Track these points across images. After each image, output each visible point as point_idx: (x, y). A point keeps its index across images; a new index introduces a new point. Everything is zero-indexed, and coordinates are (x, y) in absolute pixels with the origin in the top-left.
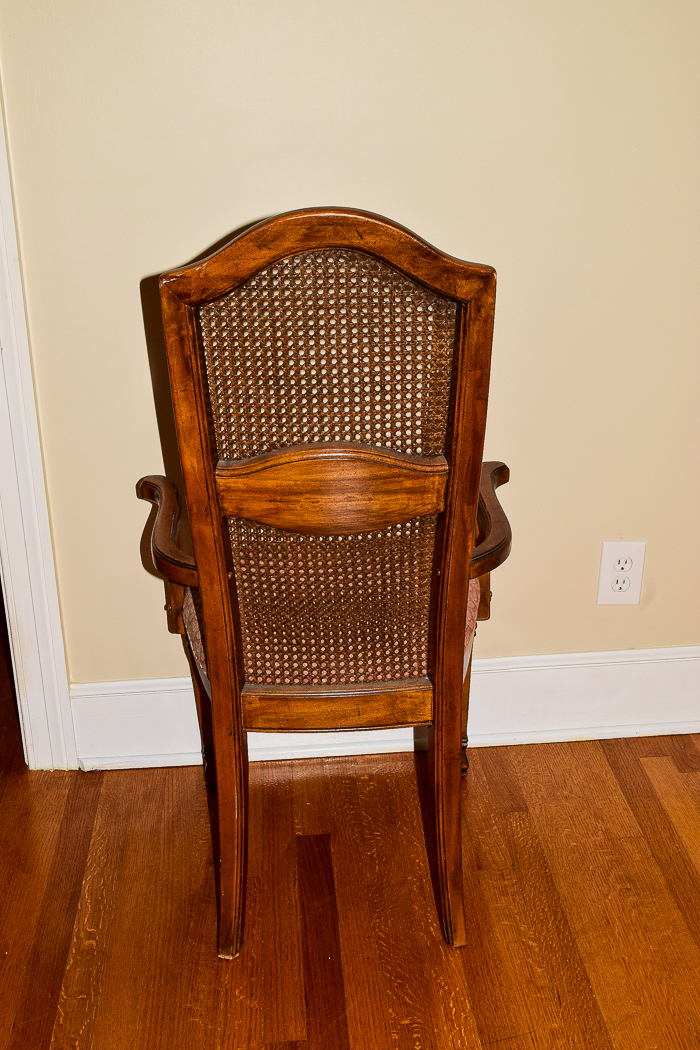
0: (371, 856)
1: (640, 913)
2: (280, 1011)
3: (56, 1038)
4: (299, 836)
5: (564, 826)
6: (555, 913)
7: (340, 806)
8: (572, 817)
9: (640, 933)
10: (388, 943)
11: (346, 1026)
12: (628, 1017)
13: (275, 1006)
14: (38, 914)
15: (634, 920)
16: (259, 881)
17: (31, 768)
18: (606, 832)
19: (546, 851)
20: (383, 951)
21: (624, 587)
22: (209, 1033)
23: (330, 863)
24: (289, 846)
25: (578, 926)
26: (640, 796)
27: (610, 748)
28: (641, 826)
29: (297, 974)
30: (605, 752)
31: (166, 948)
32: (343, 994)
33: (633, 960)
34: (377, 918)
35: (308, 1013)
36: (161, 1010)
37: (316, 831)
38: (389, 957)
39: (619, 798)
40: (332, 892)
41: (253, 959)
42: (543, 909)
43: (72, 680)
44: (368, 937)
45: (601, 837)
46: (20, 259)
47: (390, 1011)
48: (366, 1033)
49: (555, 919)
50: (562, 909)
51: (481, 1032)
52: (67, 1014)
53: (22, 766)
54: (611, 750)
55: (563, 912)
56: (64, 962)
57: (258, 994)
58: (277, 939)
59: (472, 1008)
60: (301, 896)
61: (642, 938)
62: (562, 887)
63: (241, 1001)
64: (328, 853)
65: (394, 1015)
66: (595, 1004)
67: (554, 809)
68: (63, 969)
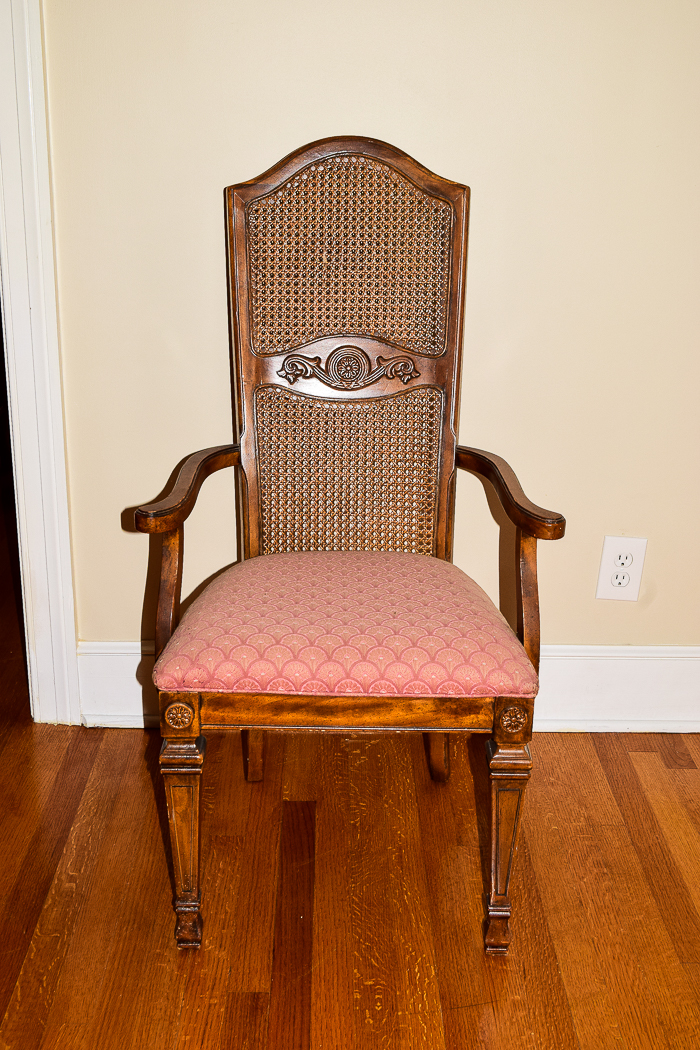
0: (354, 825)
1: (613, 896)
2: (246, 964)
3: (25, 972)
4: (286, 802)
5: (547, 810)
6: (530, 891)
7: (329, 777)
8: (555, 803)
9: (612, 916)
10: (361, 908)
11: (310, 982)
12: (592, 995)
13: (242, 958)
14: (24, 854)
15: (607, 903)
16: (242, 841)
17: (36, 721)
18: (588, 819)
19: (526, 832)
20: (355, 914)
21: (624, 582)
22: (174, 978)
23: (313, 828)
24: (275, 810)
25: (551, 905)
26: (626, 788)
27: (598, 739)
28: (623, 815)
29: (267, 929)
30: (595, 744)
31: (143, 896)
32: (311, 951)
33: (602, 941)
34: (353, 883)
35: (274, 966)
36: (130, 954)
37: (304, 798)
38: (361, 920)
39: (604, 788)
40: (312, 855)
41: (226, 913)
42: (518, 887)
43: (80, 636)
44: (342, 900)
45: (582, 823)
46: (53, 221)
47: (355, 971)
48: (329, 990)
49: (529, 897)
50: (536, 888)
51: (442, 998)
52: (38, 950)
53: (31, 719)
54: (601, 743)
55: (537, 891)
56: (43, 902)
57: (227, 945)
58: (252, 895)
59: (437, 974)
60: (281, 857)
61: (613, 921)
62: (539, 867)
63: (209, 952)
64: (312, 818)
65: (358, 975)
66: (560, 980)
67: (539, 794)
68: (41, 908)
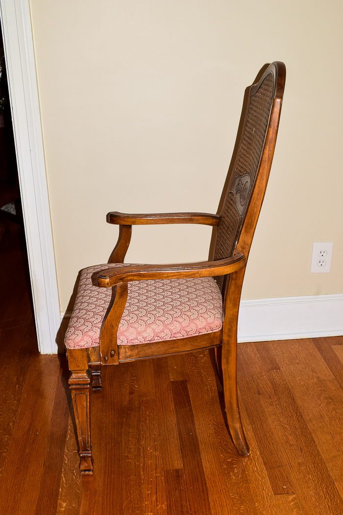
0: (207, 390)
1: (336, 412)
2: (169, 457)
3: (65, 469)
4: (172, 381)
5: (298, 375)
6: (296, 413)
7: (191, 368)
8: (301, 372)
9: (337, 421)
10: (218, 427)
11: (202, 462)
12: (334, 457)
13: (167, 454)
15: (334, 415)
16: (155, 401)
17: (42, 353)
18: (318, 378)
19: (290, 386)
20: (216, 430)
21: (323, 264)
22: (137, 466)
23: (188, 393)
24: (168, 386)
25: (308, 418)
26: (333, 362)
27: (317, 342)
28: (334, 375)
29: (176, 440)
30: (314, 343)
31: (113, 430)
32: (199, 449)
33: (334, 432)
34: (212, 416)
35: (183, 457)
36: (113, 457)
37: (181, 379)
38: (219, 433)
39: (322, 363)
40: (190, 405)
41: (155, 435)
42: (291, 411)
43: (61, 310)
44: (209, 424)
45: (315, 380)
47: (222, 455)
48: (211, 465)
49: (297, 415)
50: (299, 411)
51: (265, 464)
52: (68, 459)
53: (39, 353)
55: (300, 413)
56: (66, 437)
57: (159, 449)
58: (165, 425)
59: (260, 454)
60: (175, 407)
61: (338, 423)
62: (299, 402)
63: (151, 452)
64: (186, 388)
65: (224, 457)
66: (318, 451)
67: (292, 368)
68: (65, 440)
